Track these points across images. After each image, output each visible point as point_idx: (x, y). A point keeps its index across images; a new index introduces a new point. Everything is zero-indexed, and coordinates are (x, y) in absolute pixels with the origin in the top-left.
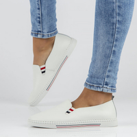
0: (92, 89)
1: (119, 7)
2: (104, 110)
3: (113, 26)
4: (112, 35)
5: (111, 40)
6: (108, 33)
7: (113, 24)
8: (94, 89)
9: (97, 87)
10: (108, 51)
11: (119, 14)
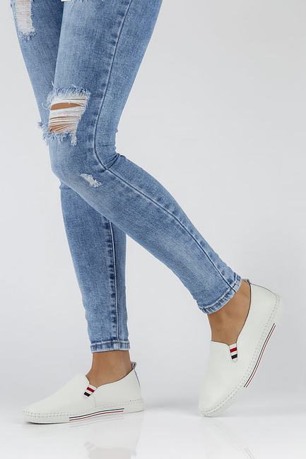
0: (223, 304)
1: (159, 200)
2: (260, 309)
3: (174, 224)
4: (184, 232)
5: (187, 237)
6: (177, 236)
7: (173, 221)
8: (226, 302)
9: (226, 296)
10: (197, 251)
11: (167, 206)
